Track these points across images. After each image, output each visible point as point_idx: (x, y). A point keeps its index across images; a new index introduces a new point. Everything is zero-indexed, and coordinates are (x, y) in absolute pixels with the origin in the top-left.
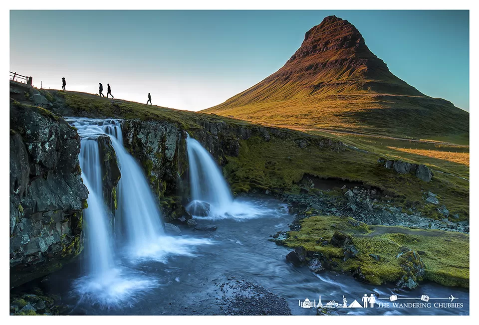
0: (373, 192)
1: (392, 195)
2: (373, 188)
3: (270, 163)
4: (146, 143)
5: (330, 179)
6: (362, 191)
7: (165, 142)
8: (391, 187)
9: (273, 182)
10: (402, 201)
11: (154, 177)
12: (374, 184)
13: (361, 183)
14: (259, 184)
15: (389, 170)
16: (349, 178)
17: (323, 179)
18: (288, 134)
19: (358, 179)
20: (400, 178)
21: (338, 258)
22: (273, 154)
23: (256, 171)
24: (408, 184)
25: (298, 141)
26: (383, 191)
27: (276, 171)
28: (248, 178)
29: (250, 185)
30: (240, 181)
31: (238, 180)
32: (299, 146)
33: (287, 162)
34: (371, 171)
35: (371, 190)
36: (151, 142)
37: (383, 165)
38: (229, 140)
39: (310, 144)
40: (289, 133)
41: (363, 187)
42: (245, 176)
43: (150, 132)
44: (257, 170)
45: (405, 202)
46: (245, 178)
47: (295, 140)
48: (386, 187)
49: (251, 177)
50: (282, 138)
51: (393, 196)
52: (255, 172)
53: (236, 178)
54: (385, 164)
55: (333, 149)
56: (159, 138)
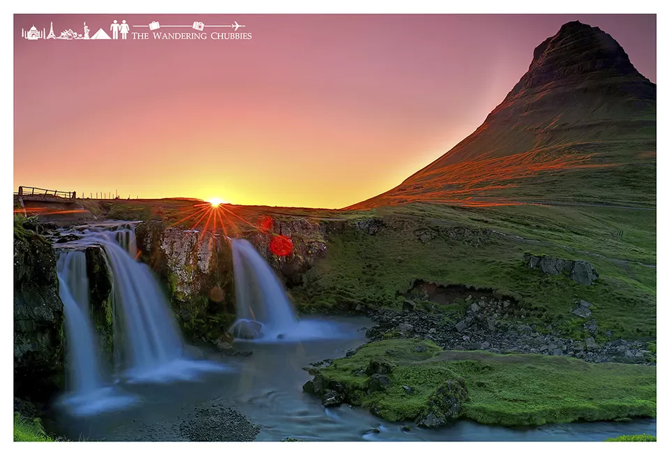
0: (506, 304)
1: (529, 307)
2: (505, 298)
3: (369, 266)
4: (171, 254)
5: (450, 286)
6: (491, 303)
7: (197, 251)
8: (529, 296)
9: (370, 293)
10: (540, 316)
11: (183, 292)
12: (507, 293)
13: (490, 291)
14: (349, 296)
15: (534, 271)
16: (474, 285)
17: (441, 287)
18: (406, 223)
19: (486, 286)
20: (546, 282)
21: (361, 389)
22: (378, 253)
23: (347, 278)
24: (556, 290)
25: (418, 233)
26: (518, 301)
27: (376, 277)
28: (334, 288)
29: (336, 298)
30: (322, 292)
31: (320, 292)
32: (420, 239)
33: (394, 263)
34: (508, 273)
35: (502, 300)
36: (176, 252)
37: (527, 265)
38: (311, 243)
39: (435, 237)
40: (408, 222)
41: (493, 297)
42: (332, 286)
43: (175, 242)
44: (349, 277)
45: (544, 317)
46: (331, 288)
47: (414, 232)
48: (523, 296)
49: (339, 286)
50: (395, 230)
51: (530, 309)
52: (345, 280)
53: (319, 289)
54: (529, 262)
55: (469, 242)
56: (186, 247)
